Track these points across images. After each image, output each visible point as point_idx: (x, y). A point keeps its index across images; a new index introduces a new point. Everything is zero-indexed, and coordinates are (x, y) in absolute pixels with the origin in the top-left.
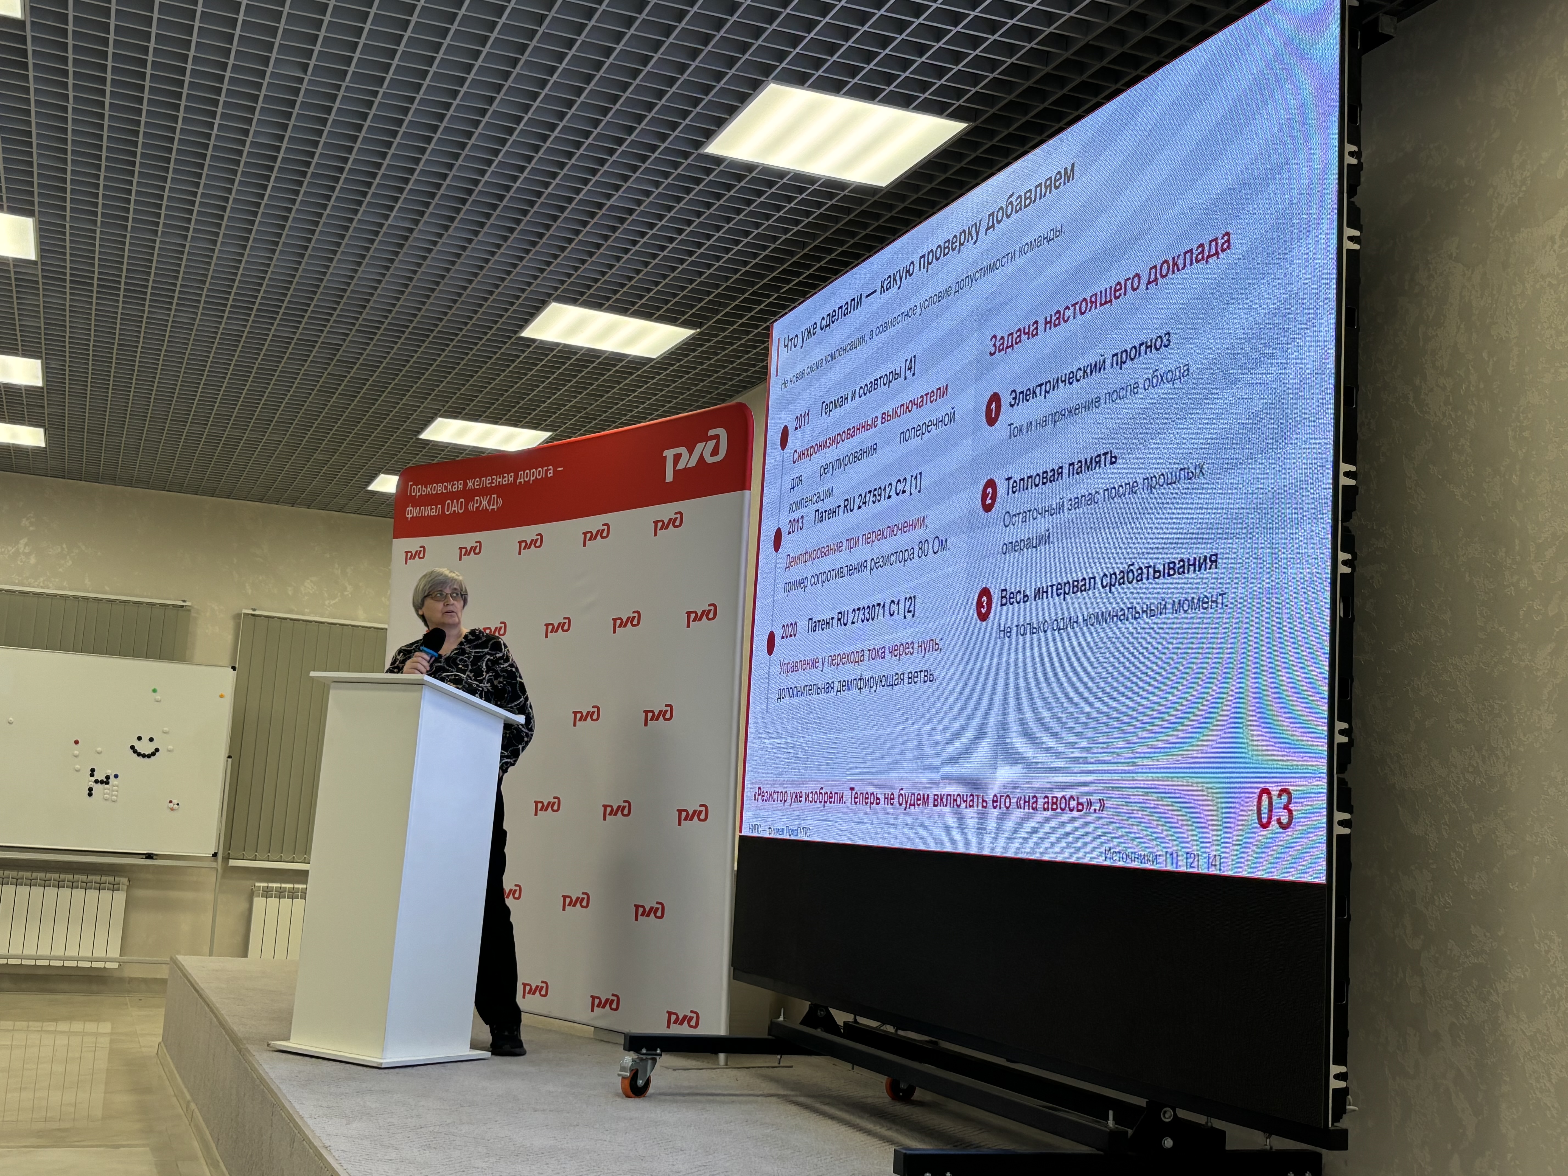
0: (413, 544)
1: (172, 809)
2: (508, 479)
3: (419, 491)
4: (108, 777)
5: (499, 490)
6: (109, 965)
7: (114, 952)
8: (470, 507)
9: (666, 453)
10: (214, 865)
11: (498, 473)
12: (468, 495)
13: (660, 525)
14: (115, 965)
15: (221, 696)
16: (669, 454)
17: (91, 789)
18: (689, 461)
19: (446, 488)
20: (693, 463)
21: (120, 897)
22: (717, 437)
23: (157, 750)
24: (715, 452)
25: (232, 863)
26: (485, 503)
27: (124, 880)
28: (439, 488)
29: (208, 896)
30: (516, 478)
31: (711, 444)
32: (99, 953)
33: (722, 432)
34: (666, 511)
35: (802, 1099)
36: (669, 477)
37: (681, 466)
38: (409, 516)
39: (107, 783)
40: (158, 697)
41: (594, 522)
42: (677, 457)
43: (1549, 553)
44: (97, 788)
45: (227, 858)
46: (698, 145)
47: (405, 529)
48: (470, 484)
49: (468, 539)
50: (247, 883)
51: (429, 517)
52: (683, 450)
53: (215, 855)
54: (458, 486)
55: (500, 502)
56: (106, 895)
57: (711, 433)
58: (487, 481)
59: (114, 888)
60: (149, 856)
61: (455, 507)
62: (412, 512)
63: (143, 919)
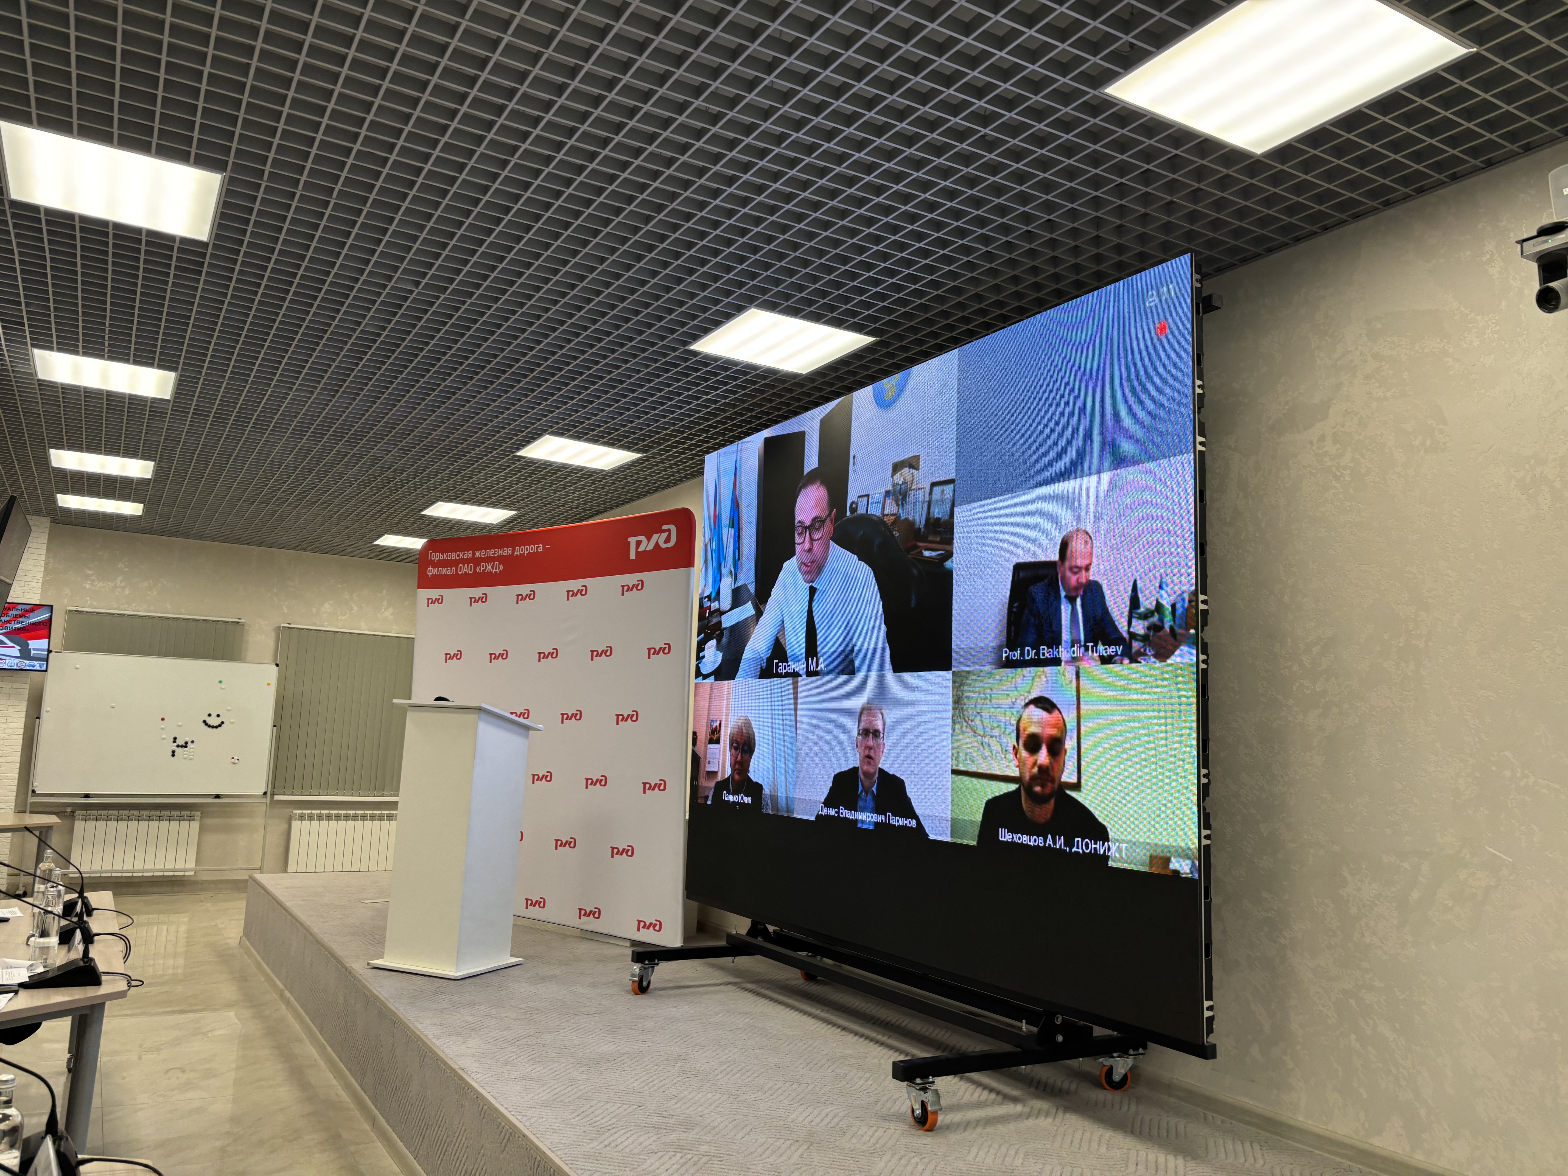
0: (434, 593)
1: (234, 763)
2: (508, 551)
3: (436, 557)
4: (186, 743)
5: (501, 559)
6: (187, 873)
7: (191, 864)
8: (478, 570)
9: (630, 539)
10: (264, 800)
11: (500, 547)
12: (477, 562)
13: (626, 589)
14: (192, 873)
15: (269, 684)
16: (633, 540)
17: (173, 752)
18: (647, 545)
19: (459, 556)
20: (651, 547)
21: (195, 825)
22: (669, 530)
23: (222, 723)
24: (667, 540)
25: (277, 798)
26: (489, 567)
27: (198, 813)
28: (454, 556)
29: (259, 821)
30: (513, 551)
31: (665, 535)
32: (180, 865)
33: (672, 528)
34: (631, 579)
35: (749, 986)
36: (633, 556)
37: (642, 548)
38: (430, 574)
39: (186, 747)
40: (223, 687)
41: (575, 584)
42: (639, 543)
43: (1316, 649)
44: (179, 751)
45: (273, 794)
46: (686, 344)
47: (425, 582)
48: (478, 554)
49: (477, 592)
50: (287, 811)
51: (446, 575)
52: (643, 538)
53: (265, 793)
54: (468, 555)
55: (501, 567)
56: (185, 824)
57: (664, 527)
58: (491, 553)
59: (191, 819)
60: (218, 796)
61: (466, 569)
62: (431, 571)
63: (212, 839)
